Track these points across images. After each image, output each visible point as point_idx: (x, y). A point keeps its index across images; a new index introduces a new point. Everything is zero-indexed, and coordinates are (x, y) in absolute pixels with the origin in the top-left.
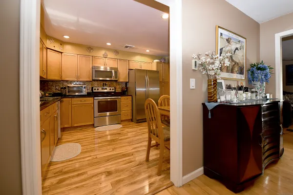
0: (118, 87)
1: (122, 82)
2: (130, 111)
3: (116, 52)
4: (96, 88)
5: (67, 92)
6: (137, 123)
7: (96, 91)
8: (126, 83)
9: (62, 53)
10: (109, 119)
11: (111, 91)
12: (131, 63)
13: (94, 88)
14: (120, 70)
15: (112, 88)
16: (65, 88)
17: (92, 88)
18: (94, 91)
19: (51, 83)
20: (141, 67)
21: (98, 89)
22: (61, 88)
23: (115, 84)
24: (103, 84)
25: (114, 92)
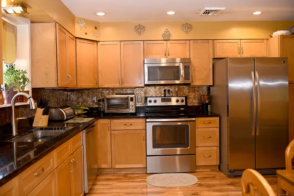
0: (192, 95)
1: (199, 87)
2: (216, 149)
3: (187, 26)
4: (153, 99)
5: (106, 108)
6: (230, 177)
7: (152, 104)
8: (209, 88)
9: (97, 42)
10: (180, 160)
11: (179, 104)
12: (218, 46)
13: (149, 99)
14: (195, 62)
15: (180, 99)
16: (103, 100)
17: (146, 98)
18: (149, 104)
19: (87, 92)
20: (241, 50)
21: (155, 101)
22: (99, 101)
23: (186, 90)
24: (165, 91)
25: (186, 106)
